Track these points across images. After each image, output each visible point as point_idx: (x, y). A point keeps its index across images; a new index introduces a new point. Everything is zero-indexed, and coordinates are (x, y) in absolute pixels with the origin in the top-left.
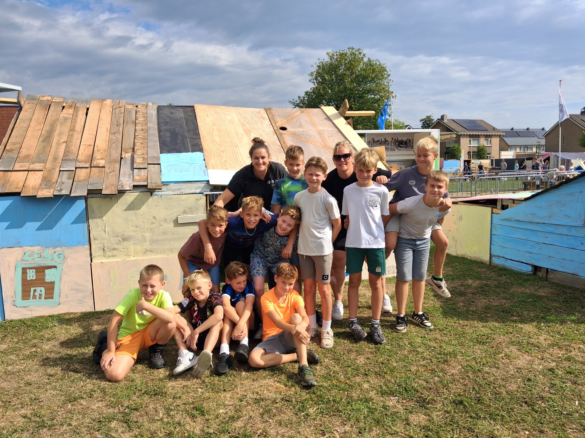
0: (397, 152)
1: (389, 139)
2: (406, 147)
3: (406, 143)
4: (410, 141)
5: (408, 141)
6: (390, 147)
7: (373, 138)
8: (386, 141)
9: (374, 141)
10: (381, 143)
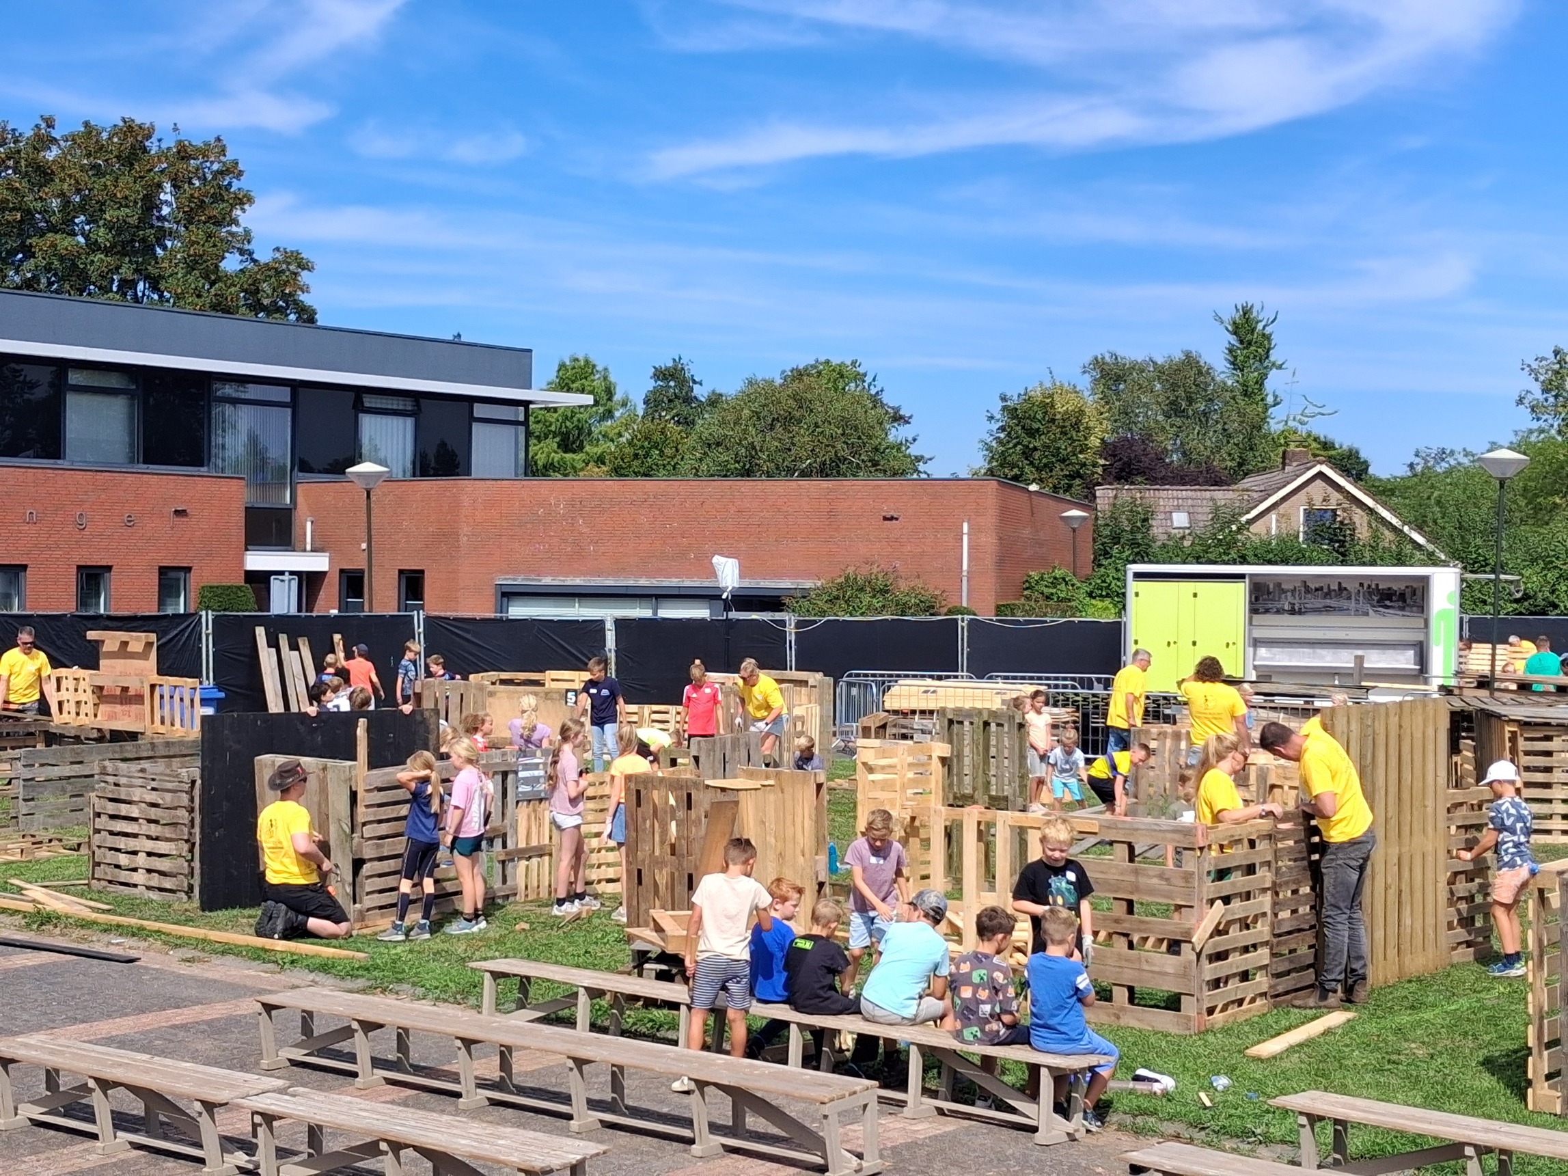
0: (1374, 619)
1: (1352, 587)
2: (1402, 609)
3: (1402, 597)
5: (1409, 590)
6: (1352, 604)
7: (1304, 580)
8: (1341, 589)
9: (1307, 590)
10: (1328, 595)
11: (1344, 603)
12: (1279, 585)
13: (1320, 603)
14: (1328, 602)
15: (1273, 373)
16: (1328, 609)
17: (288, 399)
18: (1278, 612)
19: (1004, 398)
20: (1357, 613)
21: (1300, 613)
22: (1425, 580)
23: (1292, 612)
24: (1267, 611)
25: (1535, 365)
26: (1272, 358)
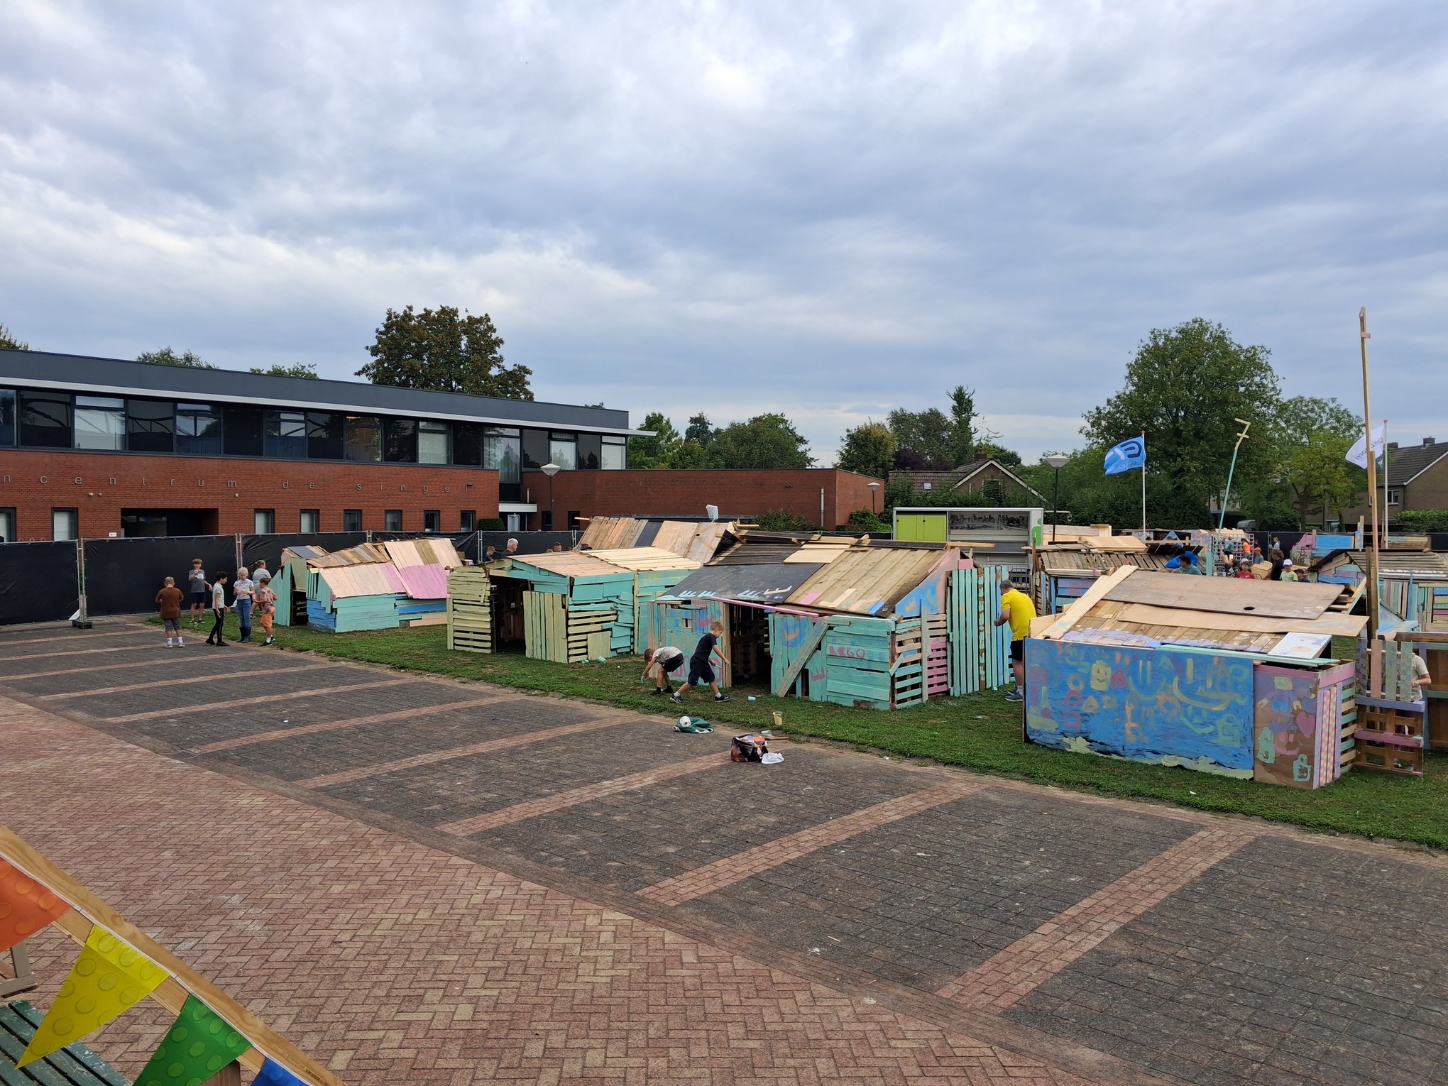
0: (1005, 531)
1: (996, 517)
2: (1018, 527)
3: (1018, 521)
4: (1023, 519)
5: (1021, 519)
6: (995, 525)
7: (974, 514)
8: (991, 518)
9: (975, 518)
10: (984, 520)
11: (991, 524)
12: (962, 516)
13: (981, 524)
14: (985, 524)
15: (973, 418)
16: (984, 527)
17: (518, 435)
18: (962, 528)
19: (848, 431)
20: (998, 528)
21: (972, 529)
22: (1028, 513)
23: (969, 528)
24: (957, 528)
25: (1087, 415)
26: (973, 411)
